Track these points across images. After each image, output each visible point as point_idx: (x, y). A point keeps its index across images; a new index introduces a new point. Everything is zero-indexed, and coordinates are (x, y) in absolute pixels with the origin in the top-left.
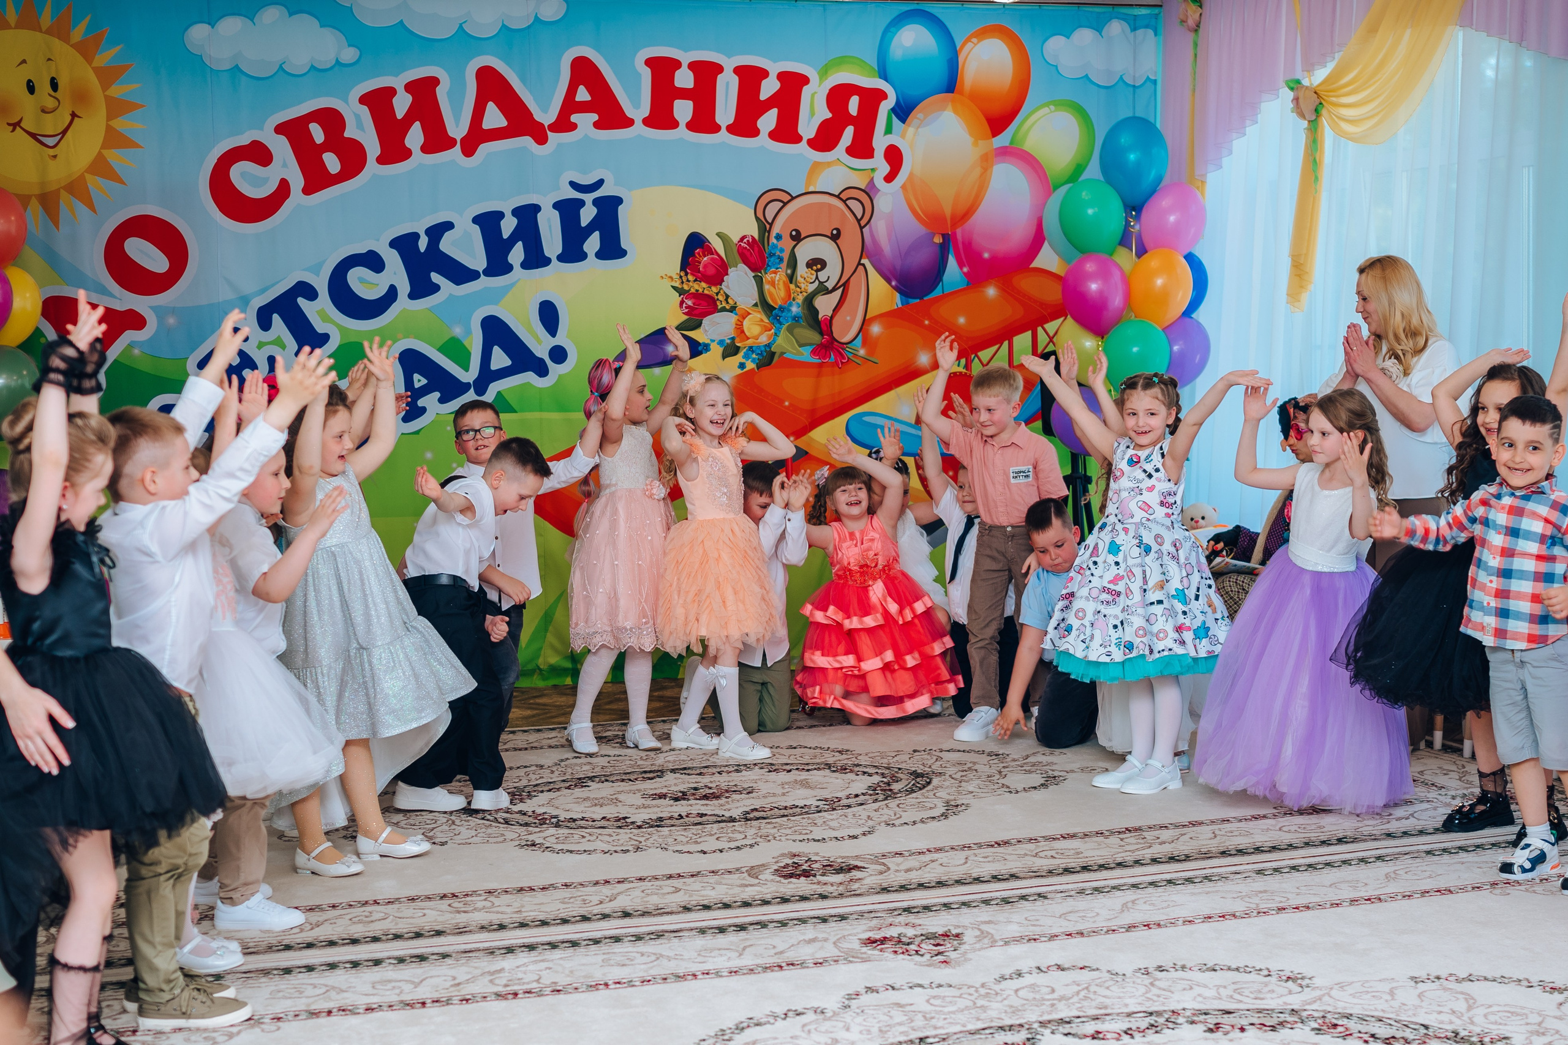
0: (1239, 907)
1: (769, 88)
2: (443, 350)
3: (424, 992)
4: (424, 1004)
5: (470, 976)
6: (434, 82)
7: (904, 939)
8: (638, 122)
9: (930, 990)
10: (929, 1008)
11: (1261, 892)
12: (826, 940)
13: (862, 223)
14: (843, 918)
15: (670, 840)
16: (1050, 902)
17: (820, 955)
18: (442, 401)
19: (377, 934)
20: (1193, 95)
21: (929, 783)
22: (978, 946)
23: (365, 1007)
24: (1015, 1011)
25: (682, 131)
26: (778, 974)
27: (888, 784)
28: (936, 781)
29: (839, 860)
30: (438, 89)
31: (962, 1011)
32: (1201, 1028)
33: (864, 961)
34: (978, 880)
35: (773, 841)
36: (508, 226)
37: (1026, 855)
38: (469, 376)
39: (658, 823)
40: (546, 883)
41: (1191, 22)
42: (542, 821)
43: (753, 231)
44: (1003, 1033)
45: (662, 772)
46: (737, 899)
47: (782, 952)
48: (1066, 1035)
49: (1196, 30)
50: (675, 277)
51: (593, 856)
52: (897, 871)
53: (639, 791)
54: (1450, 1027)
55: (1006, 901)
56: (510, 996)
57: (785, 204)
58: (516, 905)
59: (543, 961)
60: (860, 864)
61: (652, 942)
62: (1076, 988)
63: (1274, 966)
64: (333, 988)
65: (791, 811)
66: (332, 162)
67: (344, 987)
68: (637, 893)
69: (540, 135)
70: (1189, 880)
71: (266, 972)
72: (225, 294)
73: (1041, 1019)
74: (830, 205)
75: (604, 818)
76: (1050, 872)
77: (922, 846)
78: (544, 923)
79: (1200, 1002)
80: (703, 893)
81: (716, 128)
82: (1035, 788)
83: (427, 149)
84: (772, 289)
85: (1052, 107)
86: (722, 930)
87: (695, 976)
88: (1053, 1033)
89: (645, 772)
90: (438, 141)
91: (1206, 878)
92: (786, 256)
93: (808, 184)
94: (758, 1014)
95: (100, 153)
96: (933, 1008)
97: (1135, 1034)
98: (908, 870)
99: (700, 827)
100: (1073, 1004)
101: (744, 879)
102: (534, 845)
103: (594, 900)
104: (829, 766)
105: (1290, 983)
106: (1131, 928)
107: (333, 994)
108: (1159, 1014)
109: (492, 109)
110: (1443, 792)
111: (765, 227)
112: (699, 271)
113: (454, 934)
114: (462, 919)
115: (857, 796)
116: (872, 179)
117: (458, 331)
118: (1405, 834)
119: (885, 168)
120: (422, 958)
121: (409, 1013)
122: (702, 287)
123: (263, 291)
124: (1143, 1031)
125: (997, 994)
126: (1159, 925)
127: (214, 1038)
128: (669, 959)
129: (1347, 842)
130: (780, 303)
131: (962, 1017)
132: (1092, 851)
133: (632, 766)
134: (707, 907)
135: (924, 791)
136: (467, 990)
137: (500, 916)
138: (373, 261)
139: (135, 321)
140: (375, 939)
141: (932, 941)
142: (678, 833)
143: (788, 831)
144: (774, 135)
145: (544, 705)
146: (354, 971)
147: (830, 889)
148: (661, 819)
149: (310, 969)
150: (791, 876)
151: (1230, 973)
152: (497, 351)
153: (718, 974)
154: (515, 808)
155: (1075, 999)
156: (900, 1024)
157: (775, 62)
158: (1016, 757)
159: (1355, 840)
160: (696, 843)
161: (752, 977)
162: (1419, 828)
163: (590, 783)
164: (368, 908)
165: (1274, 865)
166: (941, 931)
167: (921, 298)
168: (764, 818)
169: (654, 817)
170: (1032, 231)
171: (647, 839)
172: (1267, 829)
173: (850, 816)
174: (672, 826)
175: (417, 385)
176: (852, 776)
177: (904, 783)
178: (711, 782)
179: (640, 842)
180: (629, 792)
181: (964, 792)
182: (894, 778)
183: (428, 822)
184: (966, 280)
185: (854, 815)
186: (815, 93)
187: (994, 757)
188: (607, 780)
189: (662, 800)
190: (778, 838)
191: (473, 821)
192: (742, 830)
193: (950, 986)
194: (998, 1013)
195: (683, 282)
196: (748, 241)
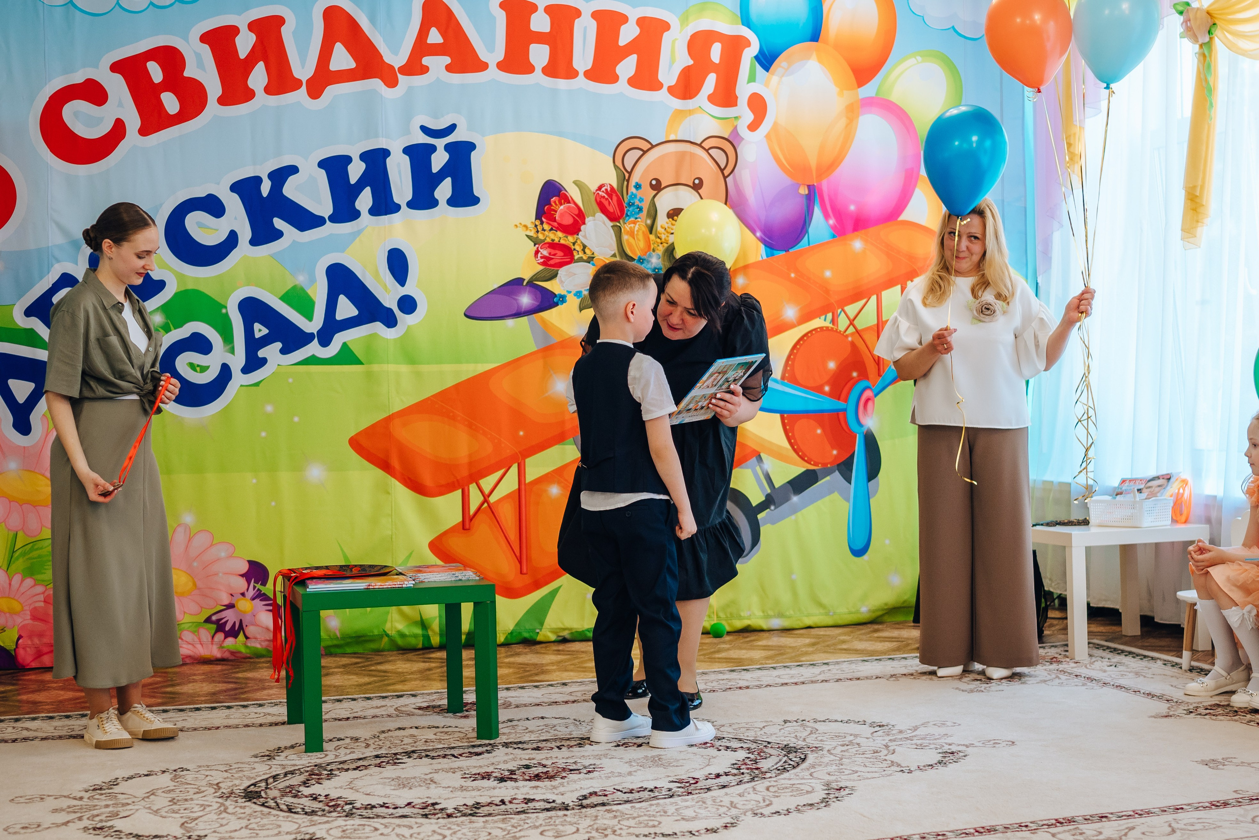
1: (628, 33)
2: (285, 298)
6: (279, 21)
8: (493, 66)
13: (725, 172)
15: (483, 835)
18: (284, 351)
21: (804, 760)
25: (538, 76)
27: (756, 763)
28: (812, 758)
30: (283, 29)
35: (611, 837)
36: (356, 171)
38: (313, 326)
39: (474, 810)
42: (333, 805)
43: (611, 179)
50: (531, 226)
57: (645, 152)
65: (636, 795)
66: (170, 102)
69: (390, 78)
72: (56, 239)
74: (692, 155)
75: (409, 804)
81: (572, 74)
82: (932, 766)
83: (268, 90)
84: (631, 240)
85: (919, 59)
90: (282, 82)
92: (645, 206)
93: (669, 131)
99: (523, 816)
109: (339, 50)
111: (625, 176)
112: (554, 220)
115: (718, 776)
116: (735, 128)
117: (301, 279)
119: (749, 117)
122: (558, 237)
130: (639, 254)
133: (461, 739)
135: (798, 770)
138: (213, 206)
143: (631, 823)
144: (634, 82)
145: (385, 672)
148: (477, 805)
152: (343, 300)
154: (307, 791)
157: (634, 6)
158: (903, 728)
163: (405, 759)
167: (787, 251)
168: (603, 804)
169: (470, 802)
171: (455, 833)
172: (1237, 822)
173: (709, 802)
174: (490, 815)
175: (258, 335)
176: (712, 752)
177: (777, 759)
178: (547, 759)
179: (445, 837)
180: (447, 771)
181: (847, 772)
182: (762, 754)
183: (196, 808)
184: (833, 232)
185: (714, 801)
186: (676, 39)
187: (877, 729)
188: (427, 756)
189: (485, 781)
190: (618, 832)
191: (251, 807)
192: (575, 820)
195: (538, 232)
196: (606, 190)
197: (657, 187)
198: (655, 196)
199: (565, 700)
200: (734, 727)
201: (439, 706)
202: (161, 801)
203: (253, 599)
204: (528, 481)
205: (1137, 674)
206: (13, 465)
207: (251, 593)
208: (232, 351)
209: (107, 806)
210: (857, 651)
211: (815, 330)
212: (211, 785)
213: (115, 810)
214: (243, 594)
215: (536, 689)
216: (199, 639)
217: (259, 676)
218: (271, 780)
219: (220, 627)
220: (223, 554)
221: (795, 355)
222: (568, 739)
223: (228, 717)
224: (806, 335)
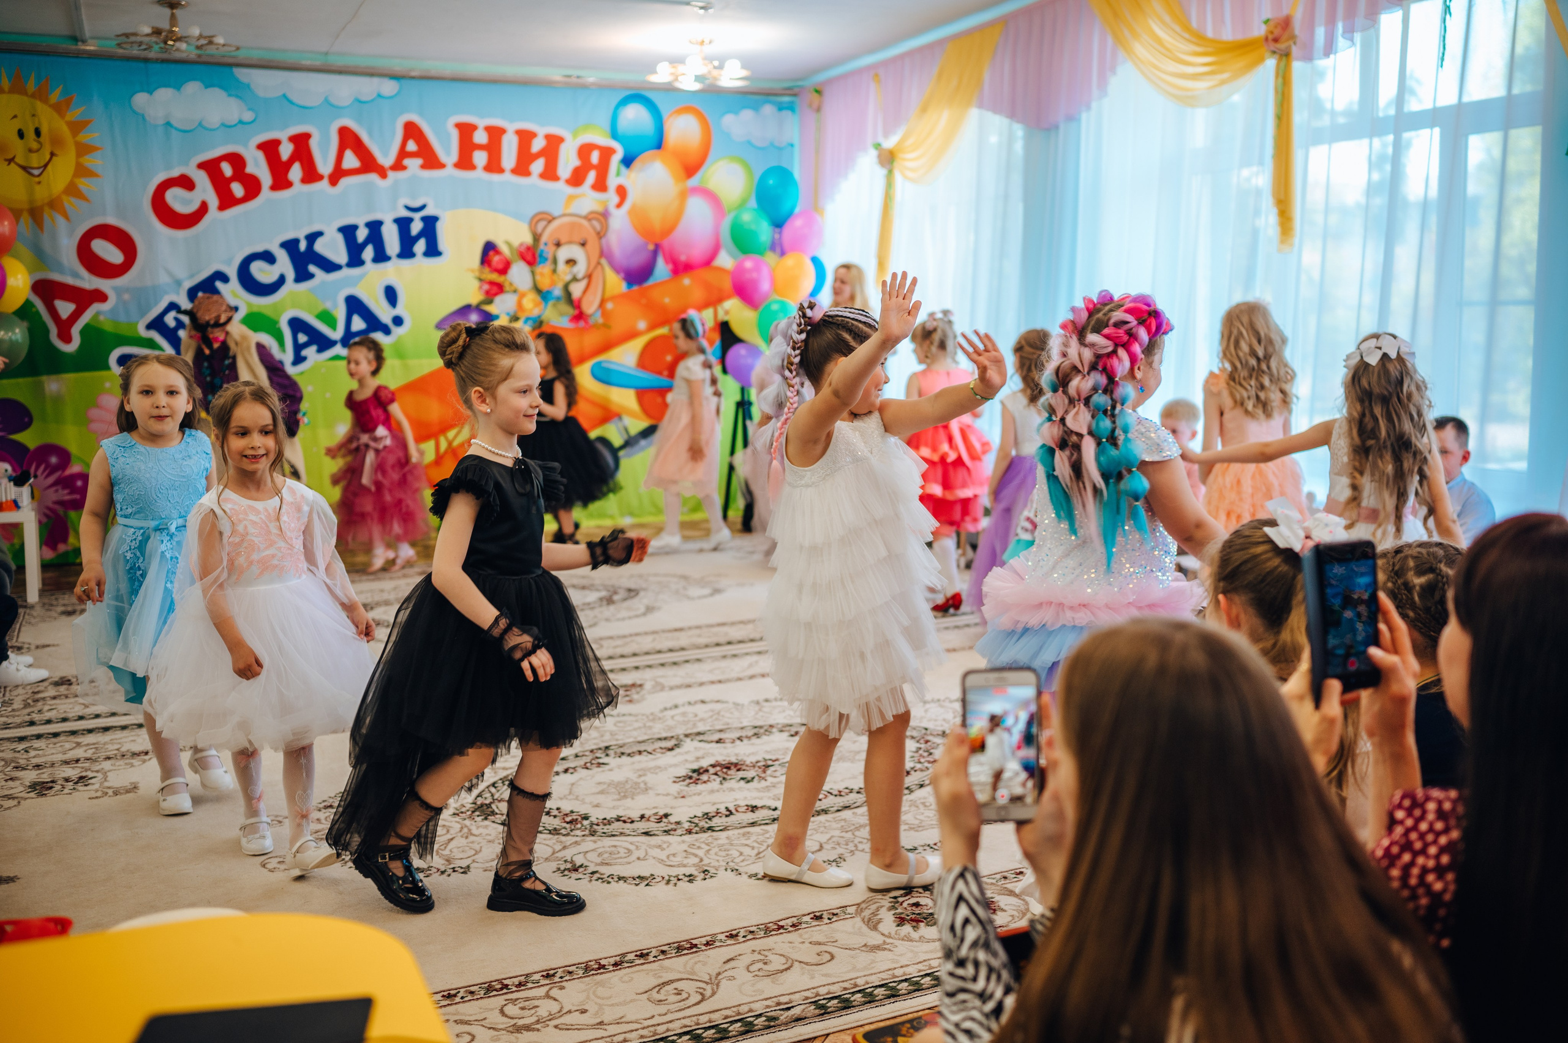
1: (538, 144)
2: (318, 317)
6: (308, 136)
8: (450, 165)
10: (614, 728)
13: (600, 234)
16: (704, 663)
21: (637, 594)
22: (652, 690)
24: (670, 728)
25: (479, 172)
27: (612, 596)
28: (642, 593)
30: (311, 141)
31: (635, 729)
34: (659, 651)
36: (362, 234)
37: (693, 635)
38: (337, 335)
41: (815, 104)
44: (660, 741)
48: (699, 741)
50: (477, 268)
52: (609, 649)
54: (941, 729)
55: (674, 663)
57: (550, 222)
62: (711, 714)
66: (237, 189)
69: (382, 173)
73: (686, 732)
74: (580, 224)
76: (706, 645)
77: (631, 632)
81: (501, 171)
83: (302, 181)
84: (542, 277)
85: (726, 161)
88: (691, 740)
90: (312, 176)
95: (72, 180)
96: (618, 728)
97: (743, 739)
98: (616, 648)
100: (708, 723)
106: (752, 677)
108: (761, 727)
109: (349, 154)
112: (492, 265)
116: (607, 206)
117: (328, 305)
119: (616, 199)
122: (495, 275)
123: (192, 275)
124: (749, 737)
125: (660, 719)
130: (546, 286)
131: (635, 733)
132: (735, 632)
135: (633, 599)
138: (268, 258)
139: (100, 296)
144: (542, 176)
152: (356, 318)
155: (710, 720)
156: (595, 739)
167: (641, 283)
170: (713, 240)
175: (301, 341)
177: (622, 595)
181: (659, 600)
182: (616, 593)
184: (671, 273)
186: (569, 148)
193: (630, 715)
194: (659, 730)
195: (481, 273)
196: (525, 246)
208: (284, 352)
211: (660, 336)
224: (653, 339)
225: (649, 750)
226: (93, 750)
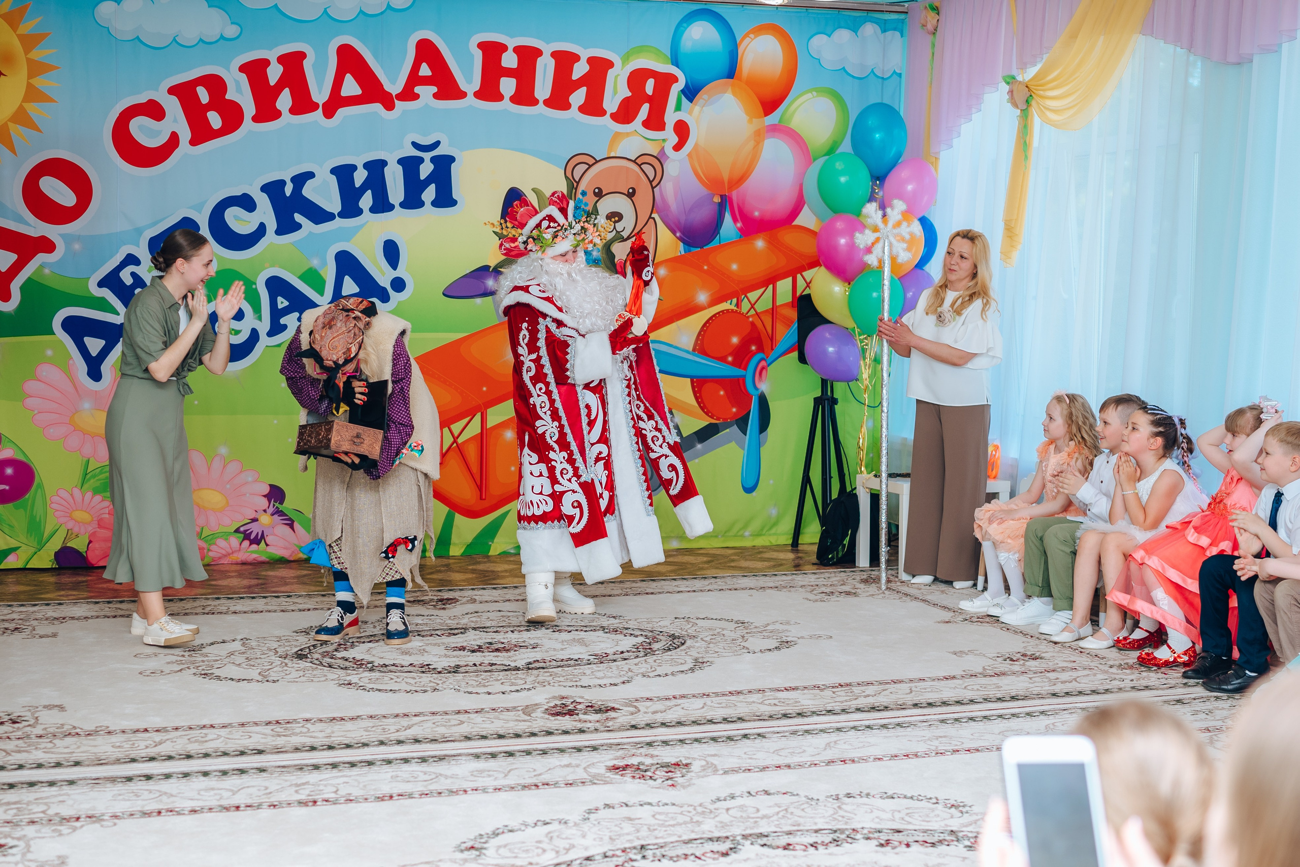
0: (921, 748)
1: (580, 70)
2: (302, 278)
3: (240, 799)
4: (238, 808)
5: (280, 787)
6: (302, 55)
7: (641, 767)
8: (470, 95)
9: (657, 807)
10: (653, 821)
11: (941, 737)
12: (578, 766)
13: (653, 183)
14: (595, 748)
15: (463, 684)
16: (767, 740)
17: (570, 778)
19: (209, 751)
20: (931, 87)
21: (683, 644)
22: (702, 774)
23: (190, 809)
24: (724, 825)
25: (506, 103)
26: (534, 792)
27: (650, 644)
28: (689, 642)
29: (600, 703)
30: (305, 62)
31: (681, 824)
32: (875, 842)
33: (606, 783)
34: (711, 722)
35: (548, 687)
36: (360, 177)
37: (754, 702)
39: (456, 670)
40: (354, 714)
41: (930, 27)
42: (359, 664)
44: (711, 843)
45: (465, 629)
46: (511, 731)
47: (540, 775)
48: (762, 846)
49: (934, 33)
51: (397, 695)
52: (646, 713)
53: (443, 643)
55: (730, 738)
56: (310, 804)
57: (590, 166)
58: (329, 731)
59: (342, 776)
60: (616, 706)
61: (435, 764)
62: (777, 809)
63: (941, 797)
64: (166, 793)
65: (566, 663)
66: (215, 120)
67: (174, 792)
68: (430, 724)
69: (388, 102)
70: (884, 726)
71: (113, 780)
72: (123, 226)
73: (744, 833)
74: (627, 168)
75: (411, 664)
76: (771, 717)
77: (670, 693)
78: (348, 746)
79: (878, 823)
80: (484, 726)
81: (534, 102)
82: (770, 650)
83: (294, 111)
85: (815, 94)
86: (493, 756)
87: (465, 791)
88: (752, 844)
89: (451, 629)
90: (303, 105)
91: (898, 725)
93: (610, 150)
94: (513, 824)
95: (21, 106)
96: (657, 822)
97: (819, 846)
98: (654, 713)
99: (489, 674)
100: (773, 822)
101: (519, 716)
102: (350, 684)
103: (392, 730)
104: (603, 628)
105: (953, 809)
106: (830, 762)
107: (164, 798)
108: (842, 831)
109: (349, 78)
110: (1103, 662)
111: (573, 185)
112: (516, 220)
113: (272, 753)
114: (280, 742)
115: (622, 652)
116: (663, 148)
117: (315, 263)
118: (1067, 694)
119: (674, 139)
120: (242, 771)
121: (225, 814)
123: (155, 224)
124: (827, 845)
125: (711, 812)
126: (853, 761)
127: (60, 831)
128: (446, 777)
129: (1018, 699)
131: (679, 830)
132: (807, 701)
133: (441, 624)
134: (484, 737)
135: (678, 650)
136: (274, 799)
137: (312, 740)
138: (247, 203)
139: (47, 245)
140: (206, 755)
141: (665, 769)
142: (472, 679)
143: (561, 679)
144: (583, 109)
146: (184, 780)
147: (589, 725)
148: (458, 666)
149: (148, 777)
150: (558, 714)
151: (905, 800)
152: (347, 280)
153: (485, 790)
154: (339, 655)
155: (775, 818)
156: (628, 834)
157: (586, 48)
158: (758, 625)
159: (1025, 698)
160: (485, 686)
161: (513, 793)
162: (1080, 689)
164: (204, 731)
165: (956, 716)
166: (674, 761)
167: (702, 247)
168: (543, 668)
169: (453, 665)
170: (795, 195)
171: (444, 682)
172: (955, 688)
173: (614, 668)
174: (467, 672)
175: (280, 306)
176: (621, 637)
177: (663, 643)
178: (504, 638)
179: (438, 684)
180: (435, 645)
181: (711, 652)
182: (655, 640)
183: (266, 664)
184: (739, 234)
185: (618, 667)
186: (618, 75)
187: (740, 625)
188: (419, 635)
189: (462, 652)
190: (552, 684)
191: (303, 664)
192: (524, 677)
193: (674, 804)
194: (709, 827)
195: (502, 229)
196: (558, 196)
197: (599, 194)
198: (597, 202)
199: (516, 598)
200: (638, 621)
201: (423, 601)
202: (240, 659)
203: (272, 515)
204: (488, 427)
205: (943, 592)
206: (87, 405)
207: (271, 510)
208: (260, 319)
209: (203, 661)
210: (741, 568)
211: (722, 311)
212: (270, 650)
213: (211, 663)
214: (265, 511)
215: (494, 591)
216: (230, 545)
217: (280, 575)
218: (312, 648)
219: (247, 536)
220: (250, 479)
221: (705, 331)
222: (519, 626)
223: (266, 604)
224: (714, 315)
225: (698, 854)
226: (15, 811)
